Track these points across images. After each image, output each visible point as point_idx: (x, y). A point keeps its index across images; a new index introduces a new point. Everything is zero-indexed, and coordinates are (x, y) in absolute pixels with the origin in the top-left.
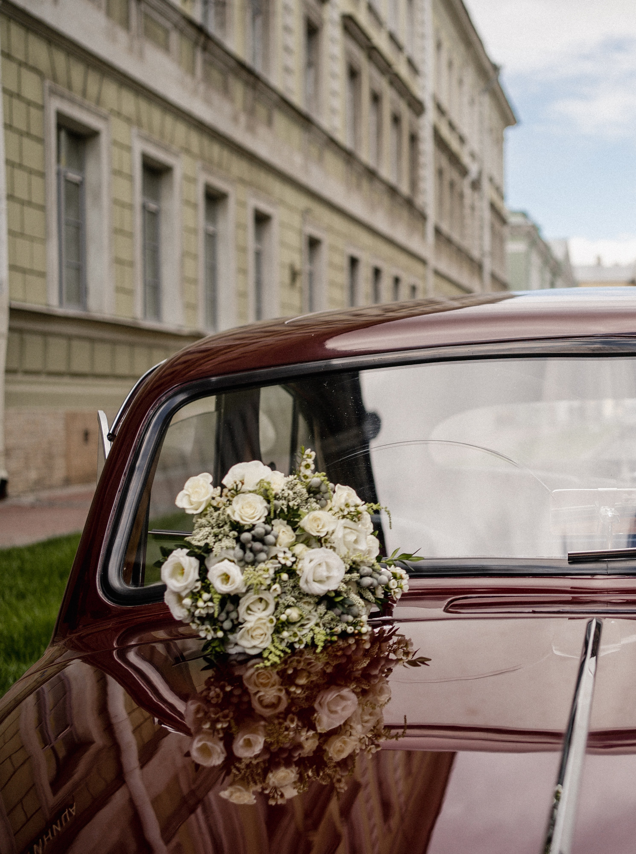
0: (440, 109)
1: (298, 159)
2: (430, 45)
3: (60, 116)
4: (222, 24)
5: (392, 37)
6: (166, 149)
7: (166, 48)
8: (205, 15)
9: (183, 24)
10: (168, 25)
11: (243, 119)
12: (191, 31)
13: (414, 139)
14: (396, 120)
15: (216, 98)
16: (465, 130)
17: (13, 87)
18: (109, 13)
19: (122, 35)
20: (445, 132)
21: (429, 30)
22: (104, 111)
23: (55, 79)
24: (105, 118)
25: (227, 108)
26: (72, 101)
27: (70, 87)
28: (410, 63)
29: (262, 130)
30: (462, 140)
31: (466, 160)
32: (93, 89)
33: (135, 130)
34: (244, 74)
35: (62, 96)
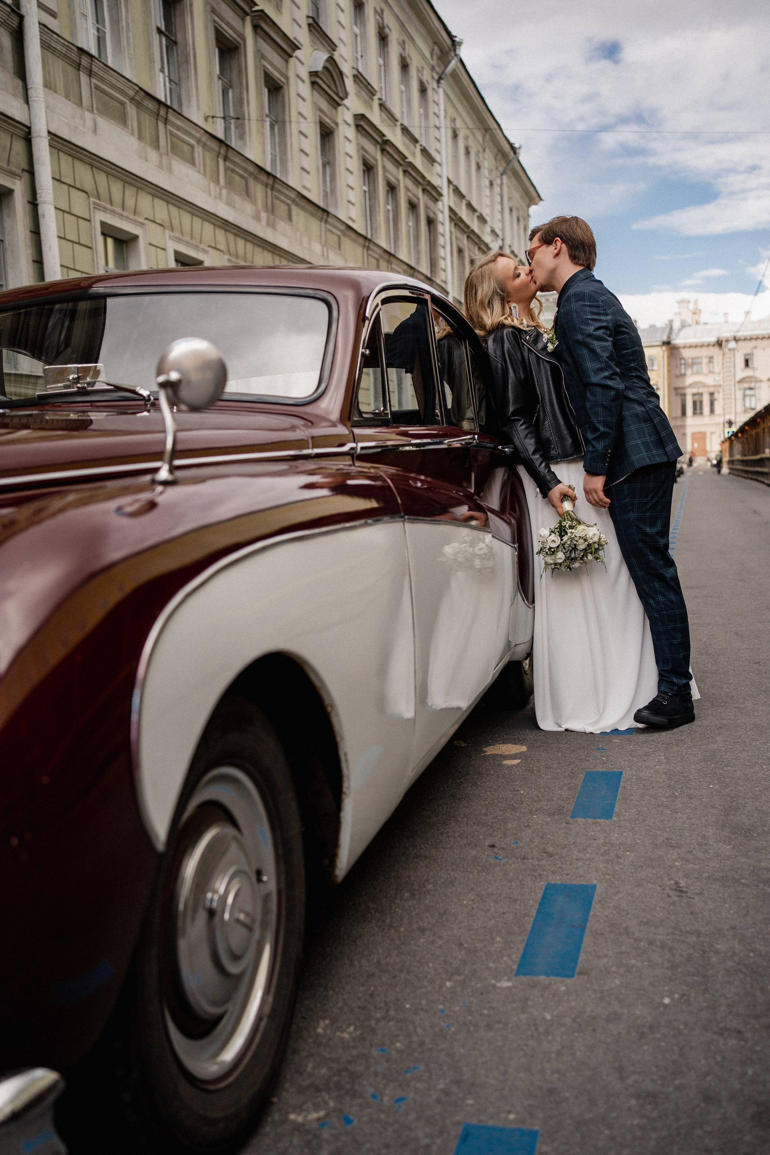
0: (457, 191)
1: (317, 248)
2: (445, 135)
3: (103, 224)
4: (242, 136)
5: (405, 130)
6: (196, 248)
7: (192, 162)
8: (227, 130)
9: (205, 138)
10: (193, 142)
11: (263, 215)
12: (213, 145)
13: (431, 222)
14: (413, 206)
15: (237, 200)
16: (486, 212)
17: (65, 207)
18: (140, 138)
19: (153, 154)
20: (464, 214)
21: (443, 122)
22: (142, 220)
23: (98, 197)
24: (142, 225)
25: (248, 208)
26: (113, 213)
27: (111, 202)
28: (424, 152)
29: (282, 225)
30: (482, 219)
31: (487, 238)
32: (130, 202)
33: (167, 232)
34: (263, 178)
35: (105, 210)
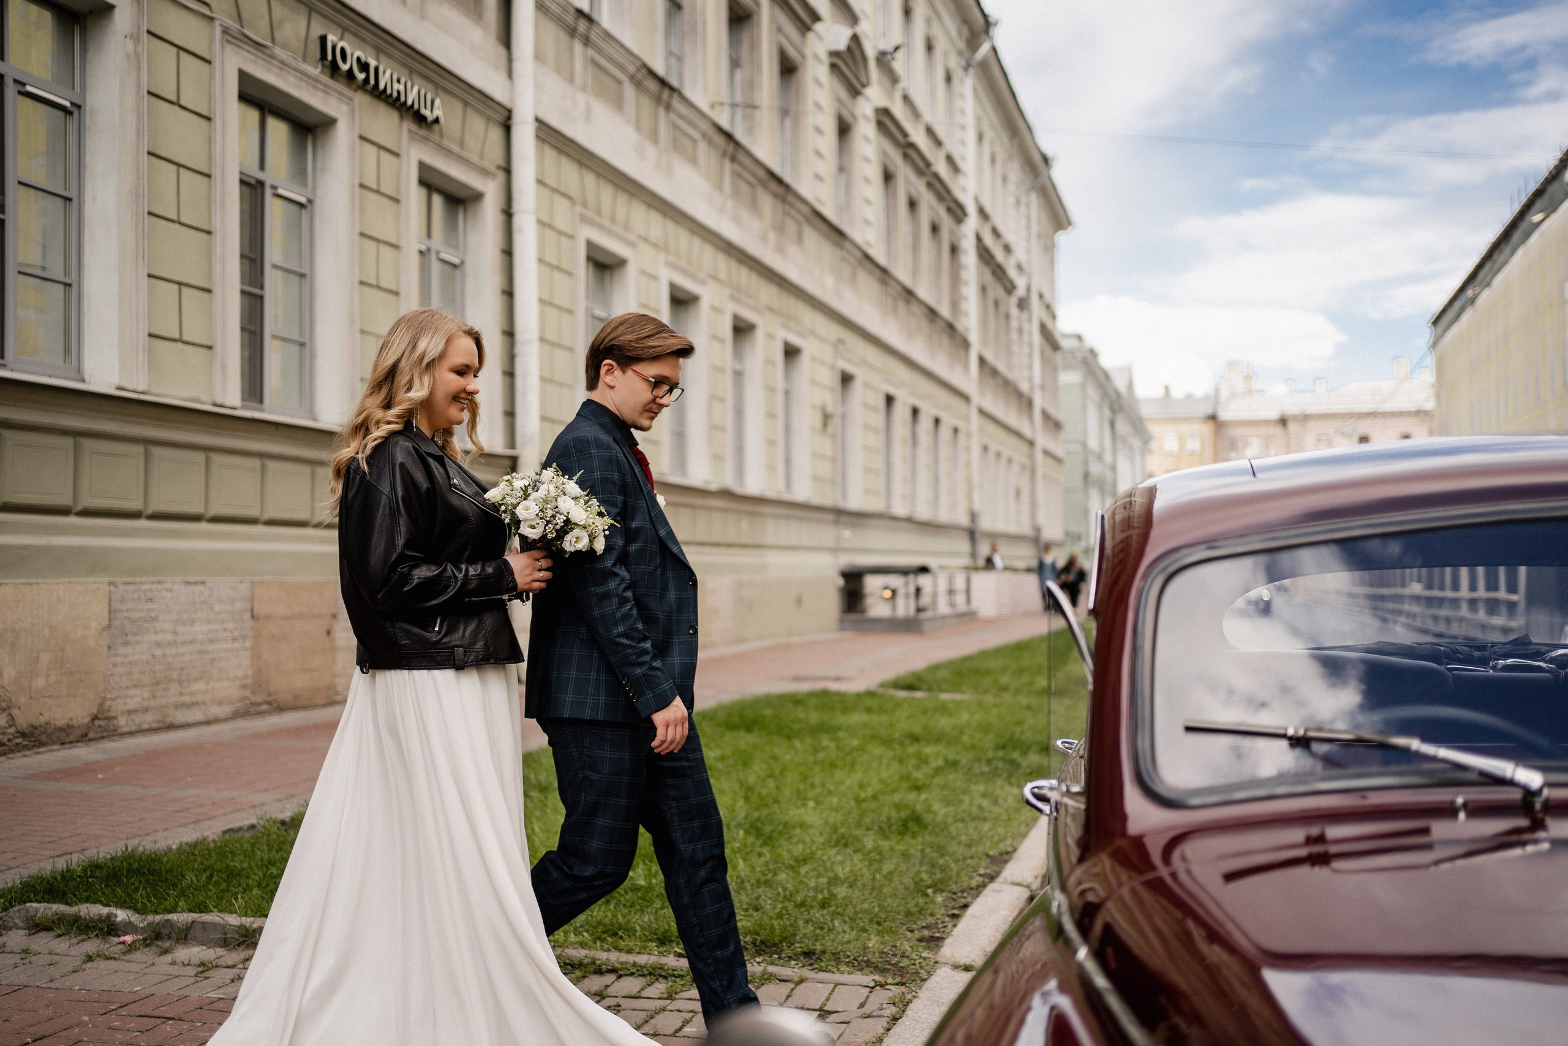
0: (983, 214)
1: (829, 281)
2: (971, 136)
3: (590, 245)
4: (750, 130)
5: (930, 131)
6: (693, 277)
7: (693, 161)
8: (732, 120)
9: (712, 132)
10: (696, 135)
11: (772, 236)
12: (720, 140)
13: (954, 250)
14: (935, 229)
15: (745, 214)
16: (1009, 236)
17: (545, 219)
18: (638, 128)
19: (651, 151)
20: (988, 240)
21: (969, 119)
22: (632, 237)
23: (585, 204)
24: (632, 245)
25: (756, 225)
26: (601, 228)
27: (599, 212)
28: (950, 159)
29: (792, 249)
30: (1007, 249)
31: (1012, 273)
32: (621, 213)
33: (662, 257)
34: (774, 186)
35: (592, 223)
